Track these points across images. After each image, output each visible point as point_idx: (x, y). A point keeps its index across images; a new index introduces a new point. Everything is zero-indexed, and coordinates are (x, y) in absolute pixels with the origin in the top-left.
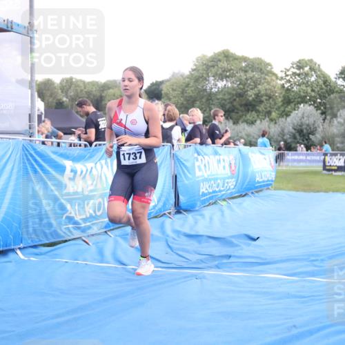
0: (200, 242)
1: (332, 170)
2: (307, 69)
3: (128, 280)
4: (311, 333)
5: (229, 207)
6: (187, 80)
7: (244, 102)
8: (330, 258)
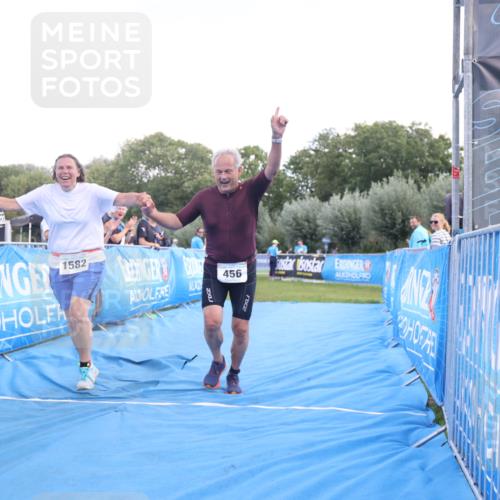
0: (120, 365)
1: (280, 275)
2: (252, 157)
3: (29, 416)
4: (252, 473)
5: (160, 321)
6: (111, 167)
7: (179, 195)
8: (277, 381)
